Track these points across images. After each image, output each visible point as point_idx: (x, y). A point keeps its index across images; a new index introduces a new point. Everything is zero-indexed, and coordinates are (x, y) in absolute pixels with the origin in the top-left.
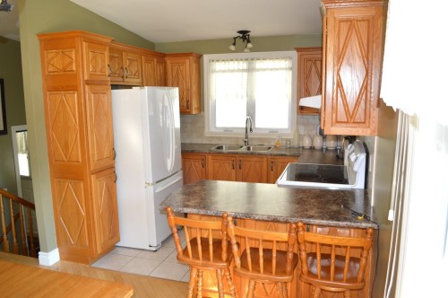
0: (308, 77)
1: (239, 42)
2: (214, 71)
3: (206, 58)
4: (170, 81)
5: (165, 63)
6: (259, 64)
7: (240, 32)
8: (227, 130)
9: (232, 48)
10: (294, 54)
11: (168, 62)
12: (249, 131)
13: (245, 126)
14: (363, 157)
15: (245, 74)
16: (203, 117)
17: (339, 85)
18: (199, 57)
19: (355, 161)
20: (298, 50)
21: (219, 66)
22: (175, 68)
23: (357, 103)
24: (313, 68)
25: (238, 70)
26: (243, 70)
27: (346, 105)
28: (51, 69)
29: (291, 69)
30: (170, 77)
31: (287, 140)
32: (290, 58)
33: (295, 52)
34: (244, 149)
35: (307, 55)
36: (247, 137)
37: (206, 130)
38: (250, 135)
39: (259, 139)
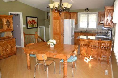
0: (100, 18)
1: (86, 10)
2: (80, 16)
3: (79, 13)
4: (71, 18)
5: (70, 14)
6: (90, 15)
7: (87, 8)
8: (82, 28)
9: (85, 11)
10: (98, 13)
11: (71, 14)
12: (87, 29)
13: (86, 27)
14: (111, 32)
15: (87, 17)
16: (78, 25)
17: (107, 19)
18: (77, 13)
19: (110, 33)
20: (99, 12)
21: (81, 15)
22: (73, 15)
23: (110, 23)
24: (102, 16)
25: (86, 16)
26: (87, 16)
27: (108, 23)
28: (55, 16)
29: (97, 16)
30: (71, 17)
31: (95, 31)
32: (97, 14)
33: (98, 12)
34: (86, 32)
35: (101, 13)
36: (87, 30)
37: (78, 28)
38: (88, 29)
39: (89, 30)
